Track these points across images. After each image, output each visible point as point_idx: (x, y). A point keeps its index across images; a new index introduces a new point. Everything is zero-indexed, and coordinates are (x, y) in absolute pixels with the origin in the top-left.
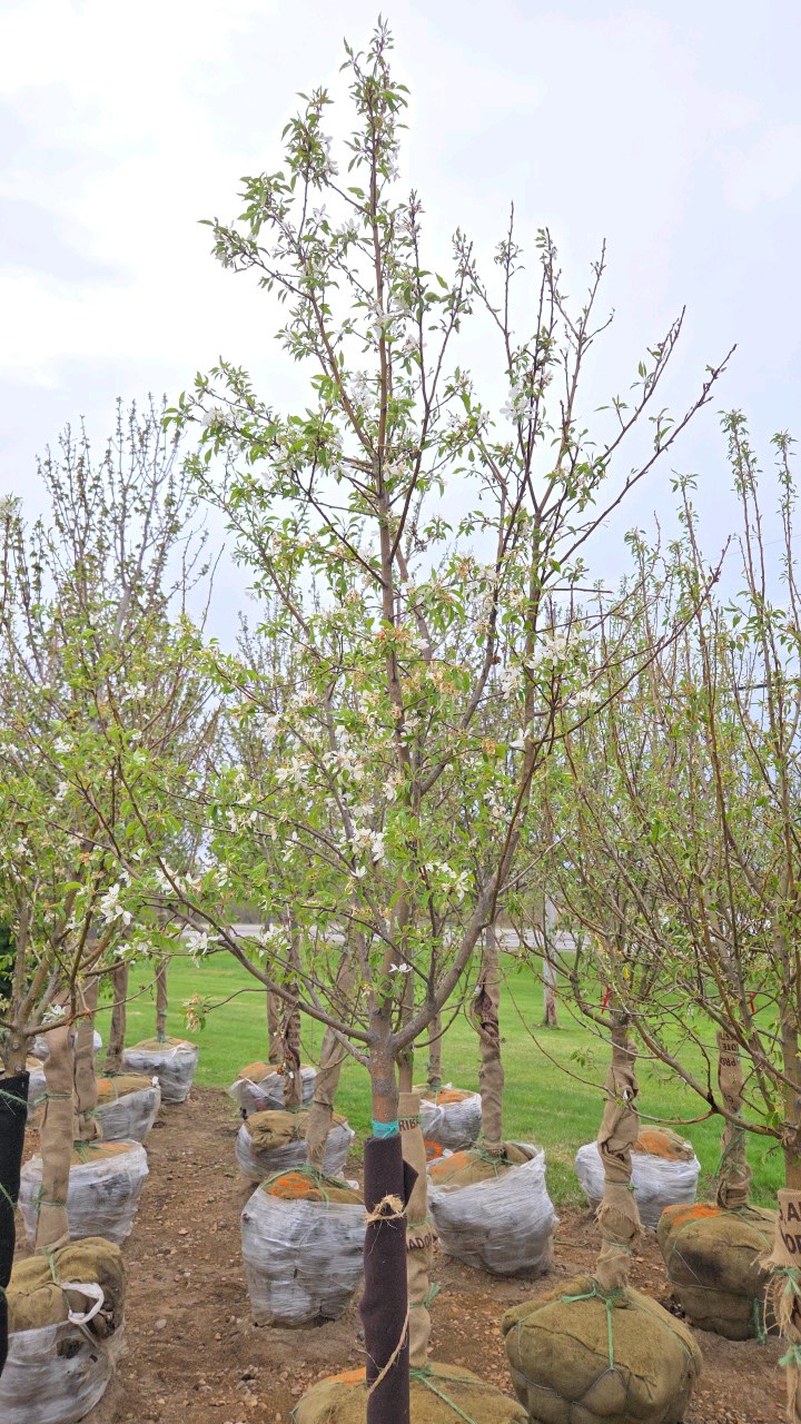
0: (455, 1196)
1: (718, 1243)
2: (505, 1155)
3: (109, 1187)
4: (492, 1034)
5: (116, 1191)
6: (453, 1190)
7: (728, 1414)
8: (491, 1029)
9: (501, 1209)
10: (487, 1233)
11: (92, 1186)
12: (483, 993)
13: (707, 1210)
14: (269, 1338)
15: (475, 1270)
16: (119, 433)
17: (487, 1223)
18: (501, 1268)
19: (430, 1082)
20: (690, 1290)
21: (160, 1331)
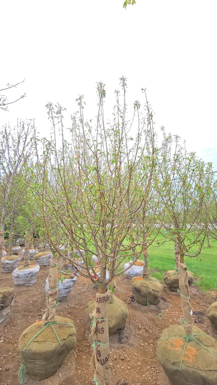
1: (140, 286)
3: (29, 274)
5: (30, 275)
7: (137, 324)
11: (25, 274)
13: (140, 278)
16: (18, 125)
20: (135, 295)
21: (30, 303)
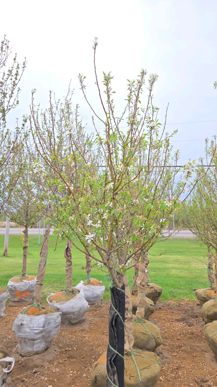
0: (65, 305)
2: (73, 292)
4: (70, 258)
6: (63, 303)
8: (70, 257)
9: (78, 306)
10: (73, 313)
12: (68, 247)
14: (34, 359)
15: (67, 324)
17: (74, 310)
18: (74, 322)
19: (23, 275)
